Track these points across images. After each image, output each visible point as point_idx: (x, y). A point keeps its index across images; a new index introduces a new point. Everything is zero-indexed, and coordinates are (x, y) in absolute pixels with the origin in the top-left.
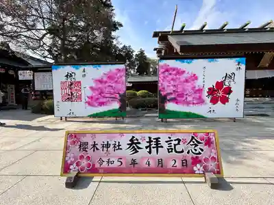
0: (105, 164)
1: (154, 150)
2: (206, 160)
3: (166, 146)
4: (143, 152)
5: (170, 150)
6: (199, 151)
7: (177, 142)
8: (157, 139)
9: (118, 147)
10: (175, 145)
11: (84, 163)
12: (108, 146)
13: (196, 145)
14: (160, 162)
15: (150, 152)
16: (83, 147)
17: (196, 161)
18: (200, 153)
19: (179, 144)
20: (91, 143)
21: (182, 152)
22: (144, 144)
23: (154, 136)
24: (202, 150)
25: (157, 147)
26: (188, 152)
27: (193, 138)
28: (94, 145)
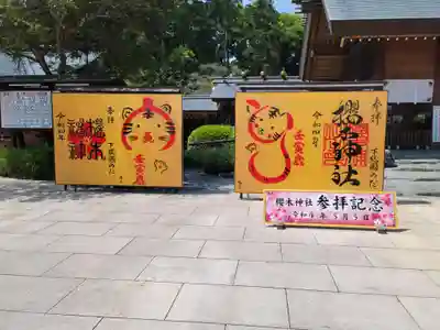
0: (299, 216)
1: (340, 207)
2: (385, 216)
3: (351, 204)
4: (331, 207)
5: (354, 207)
6: (379, 208)
7: (360, 201)
8: (343, 199)
9: (309, 203)
10: (358, 203)
11: (281, 214)
12: (301, 202)
13: (377, 204)
14: (345, 216)
15: (337, 208)
16: (280, 201)
17: (375, 217)
18: (379, 211)
19: (362, 202)
20: (286, 199)
21: (364, 209)
22: (331, 202)
23: (340, 196)
24: (382, 208)
25: (343, 205)
26: (370, 210)
27: (374, 198)
28: (289, 201)
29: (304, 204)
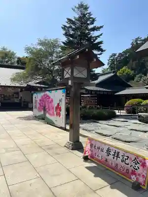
0: (96, 156)
1: (115, 158)
2: (139, 175)
3: (121, 158)
4: (111, 157)
5: (122, 161)
6: (137, 168)
7: (127, 158)
8: (118, 153)
9: (102, 151)
10: (126, 159)
12: (99, 148)
13: (136, 164)
14: (117, 165)
15: (114, 158)
17: (133, 173)
18: (137, 169)
19: (127, 159)
20: (94, 145)
21: (128, 164)
22: (112, 153)
23: (117, 150)
24: (139, 168)
25: (117, 157)
26: (131, 166)
27: (135, 159)
29: (100, 150)
